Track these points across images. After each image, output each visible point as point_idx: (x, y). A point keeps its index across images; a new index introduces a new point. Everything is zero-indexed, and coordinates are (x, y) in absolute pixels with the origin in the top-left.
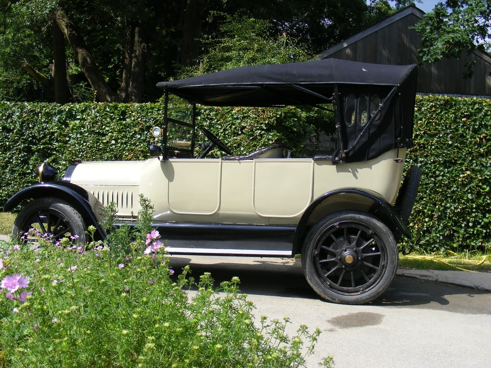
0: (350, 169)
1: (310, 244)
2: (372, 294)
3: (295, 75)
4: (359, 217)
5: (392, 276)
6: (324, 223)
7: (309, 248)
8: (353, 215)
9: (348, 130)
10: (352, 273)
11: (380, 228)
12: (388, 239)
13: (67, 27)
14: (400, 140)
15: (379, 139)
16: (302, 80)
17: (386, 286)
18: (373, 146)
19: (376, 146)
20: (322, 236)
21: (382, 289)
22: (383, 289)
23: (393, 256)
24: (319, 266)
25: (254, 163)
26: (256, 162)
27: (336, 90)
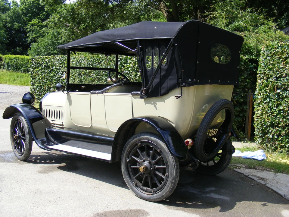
0: (152, 102)
1: (124, 154)
2: (159, 196)
3: (116, 35)
4: (151, 139)
5: (171, 185)
6: (131, 141)
7: (123, 157)
8: (148, 137)
9: (148, 73)
10: (149, 178)
11: (164, 148)
12: (169, 157)
13: (166, 12)
14: (181, 80)
15: (167, 80)
16: (119, 39)
17: (167, 192)
18: (163, 86)
19: (165, 85)
20: (131, 150)
21: (164, 193)
22: (166, 194)
23: (172, 170)
24: (130, 170)
25: (104, 96)
26: (105, 95)
27: (138, 44)
